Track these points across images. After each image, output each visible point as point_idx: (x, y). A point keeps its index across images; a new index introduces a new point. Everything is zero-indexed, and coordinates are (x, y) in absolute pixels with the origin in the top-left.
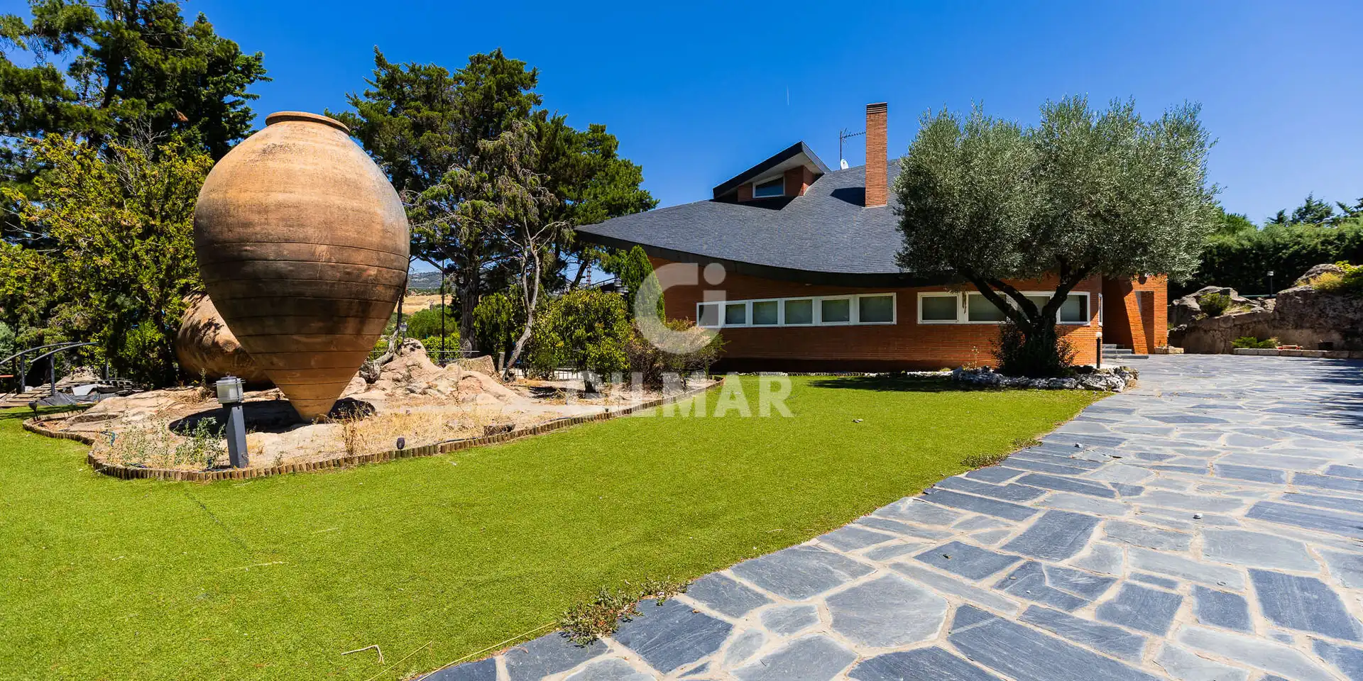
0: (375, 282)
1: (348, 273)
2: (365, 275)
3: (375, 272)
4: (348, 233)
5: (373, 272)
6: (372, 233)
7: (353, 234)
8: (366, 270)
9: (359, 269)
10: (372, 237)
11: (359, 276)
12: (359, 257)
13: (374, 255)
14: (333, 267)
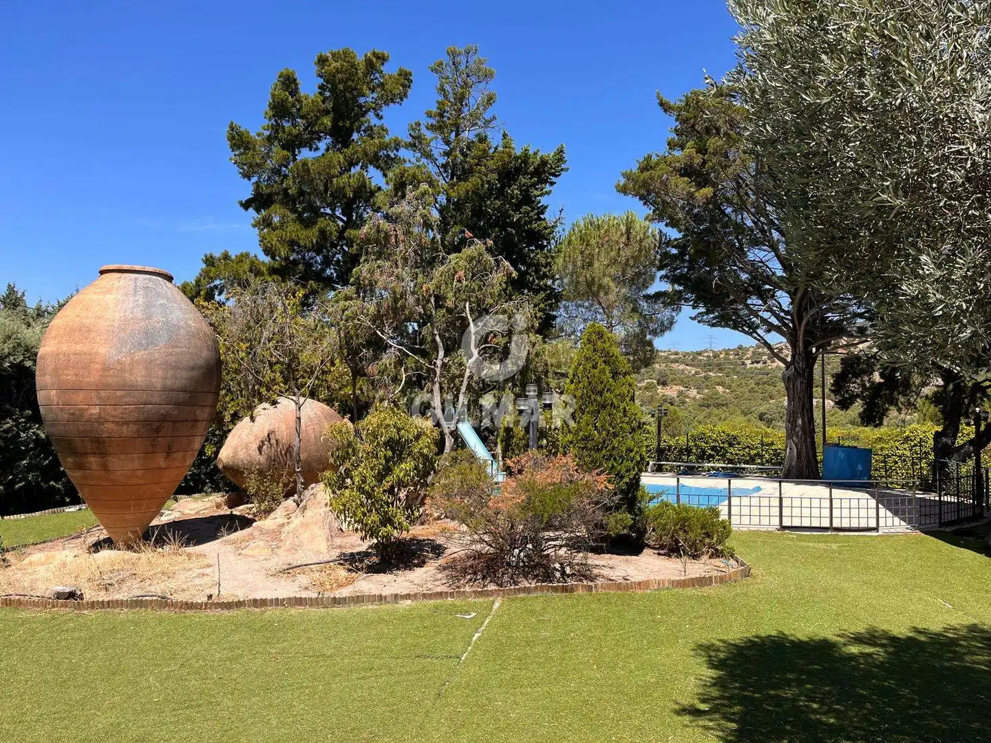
0: (100, 420)
1: (73, 414)
2: (86, 415)
3: (98, 411)
4: (69, 376)
5: (95, 411)
6: (90, 373)
7: (71, 378)
8: (87, 410)
9: (79, 410)
10: (90, 377)
11: (82, 415)
12: (80, 397)
13: (93, 394)
14: (61, 409)
